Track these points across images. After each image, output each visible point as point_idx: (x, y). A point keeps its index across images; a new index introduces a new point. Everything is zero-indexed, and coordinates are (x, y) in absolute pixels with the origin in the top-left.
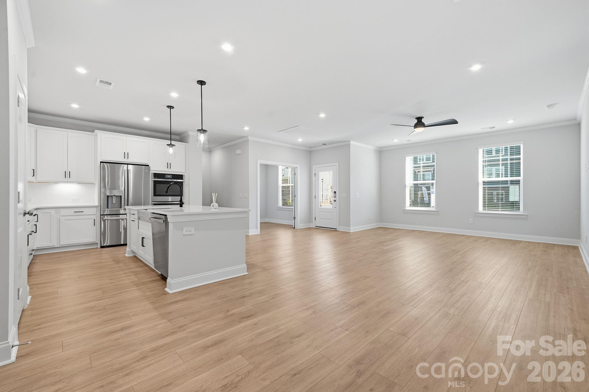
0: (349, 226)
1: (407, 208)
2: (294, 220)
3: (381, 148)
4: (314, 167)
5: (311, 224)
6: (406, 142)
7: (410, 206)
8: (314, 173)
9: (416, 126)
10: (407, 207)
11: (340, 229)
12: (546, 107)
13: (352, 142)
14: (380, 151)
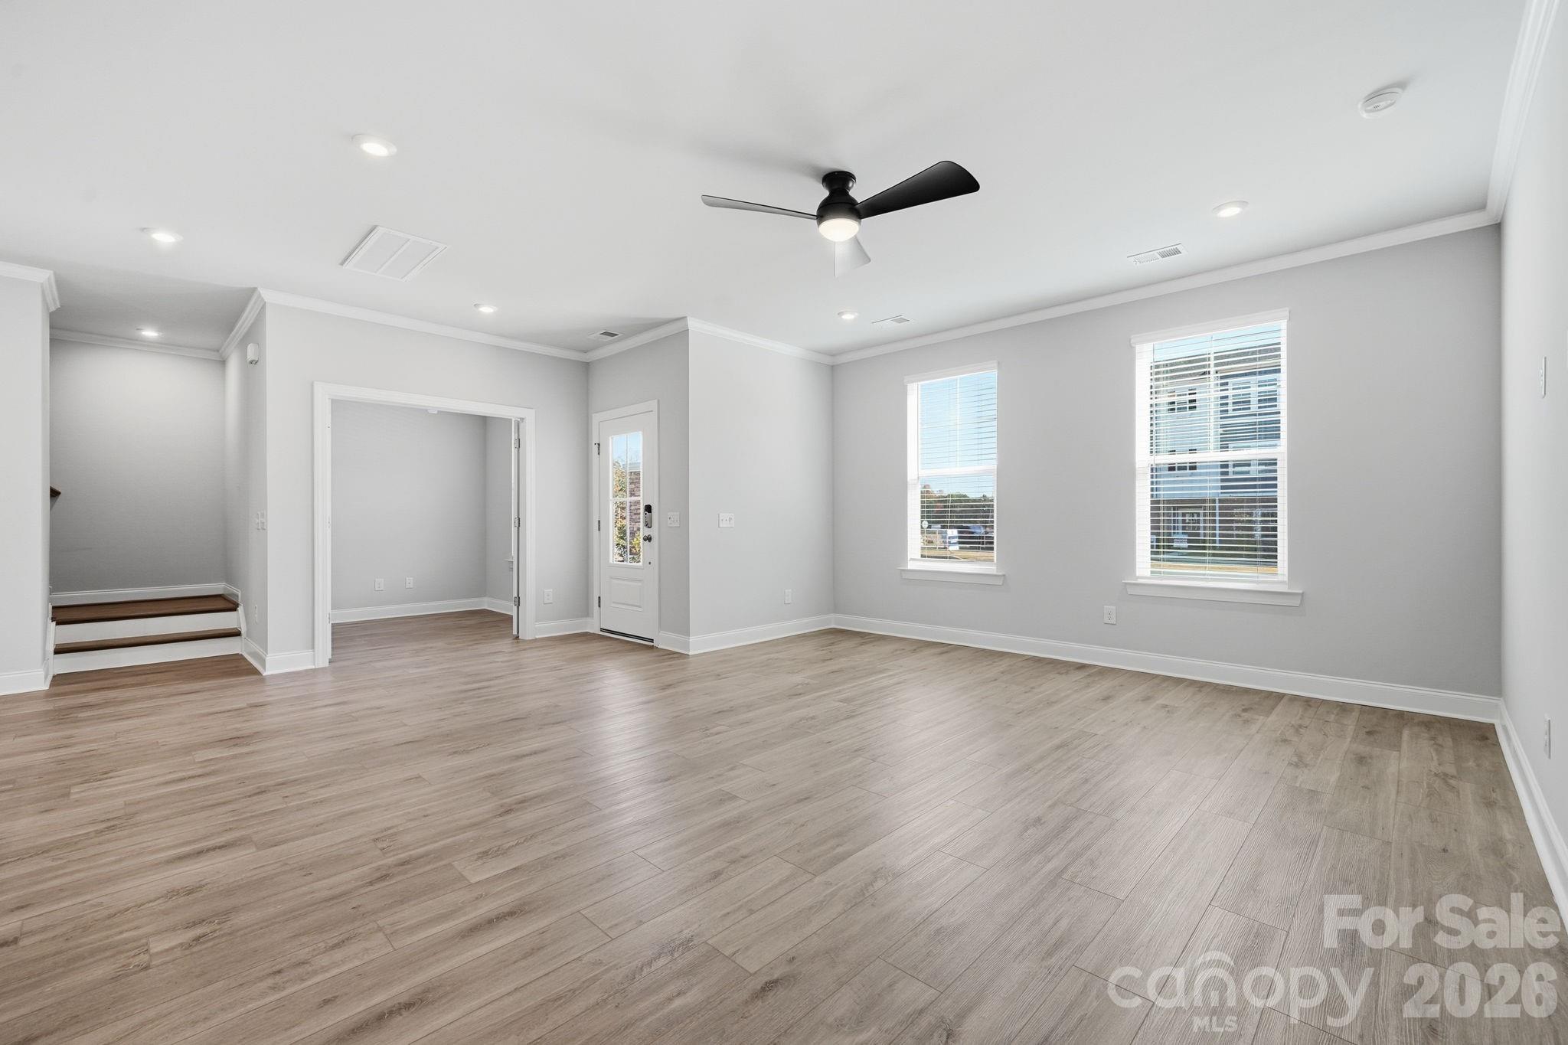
0: (687, 632)
1: (911, 566)
2: (516, 608)
3: (832, 354)
4: (596, 418)
5: (589, 619)
6: (890, 327)
7: (923, 556)
8: (595, 440)
9: (825, 211)
10: (912, 559)
11: (665, 641)
12: (1359, 106)
13: (693, 324)
14: (833, 368)
